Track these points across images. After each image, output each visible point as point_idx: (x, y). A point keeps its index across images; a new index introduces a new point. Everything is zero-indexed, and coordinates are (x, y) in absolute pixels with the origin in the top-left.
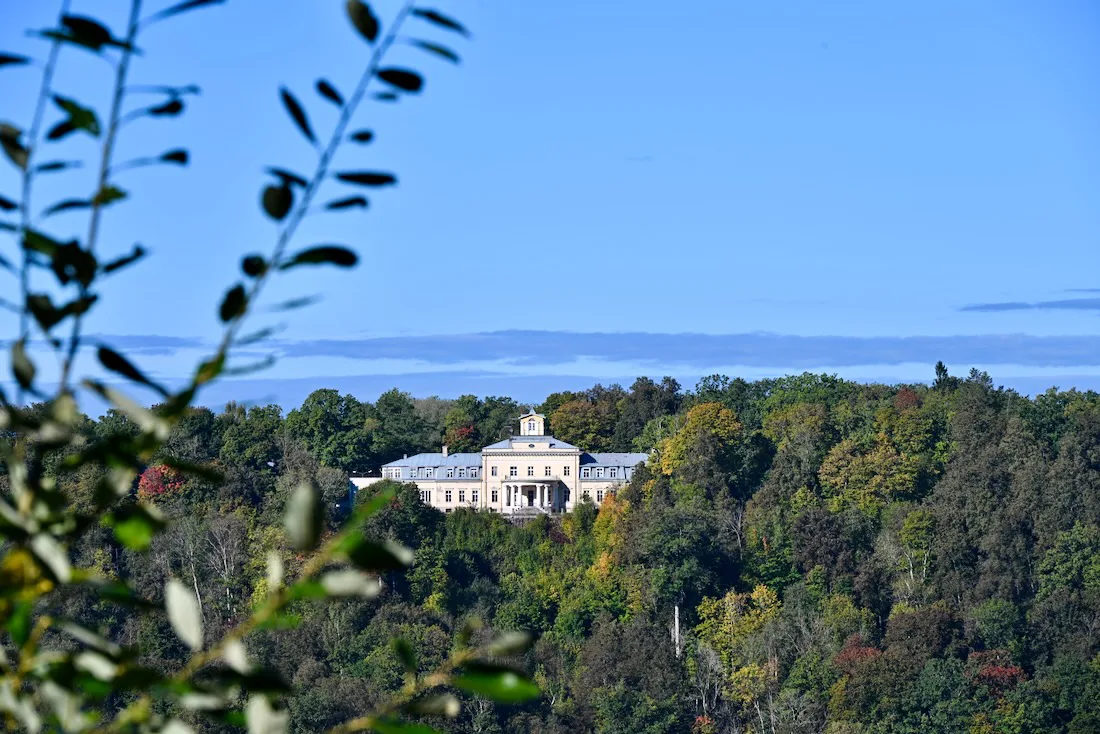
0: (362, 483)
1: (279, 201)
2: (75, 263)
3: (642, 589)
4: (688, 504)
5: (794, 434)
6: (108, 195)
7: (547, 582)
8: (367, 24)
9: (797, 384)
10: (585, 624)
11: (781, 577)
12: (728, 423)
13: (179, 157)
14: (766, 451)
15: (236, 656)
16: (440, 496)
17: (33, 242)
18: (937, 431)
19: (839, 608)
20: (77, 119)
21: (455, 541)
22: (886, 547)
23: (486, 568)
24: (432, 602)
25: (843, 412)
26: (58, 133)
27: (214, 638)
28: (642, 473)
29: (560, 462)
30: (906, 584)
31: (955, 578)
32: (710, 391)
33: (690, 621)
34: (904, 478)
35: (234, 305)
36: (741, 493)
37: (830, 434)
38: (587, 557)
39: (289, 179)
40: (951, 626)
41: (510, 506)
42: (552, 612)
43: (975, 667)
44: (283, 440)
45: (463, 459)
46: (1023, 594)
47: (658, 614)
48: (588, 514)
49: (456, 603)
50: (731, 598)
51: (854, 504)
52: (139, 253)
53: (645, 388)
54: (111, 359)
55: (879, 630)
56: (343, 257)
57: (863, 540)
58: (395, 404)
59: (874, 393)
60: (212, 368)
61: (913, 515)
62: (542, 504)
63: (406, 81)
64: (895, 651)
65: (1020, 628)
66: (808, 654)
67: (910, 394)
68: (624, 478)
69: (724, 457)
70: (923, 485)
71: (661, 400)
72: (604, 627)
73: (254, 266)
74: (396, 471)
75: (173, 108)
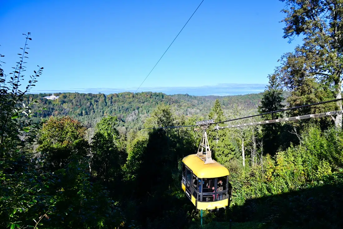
0: (43, 98)
1: (30, 82)
2: (16, 85)
3: (60, 103)
4: (62, 99)
5: (68, 95)
6: (18, 81)
7: (54, 103)
8: (35, 72)
9: (68, 93)
10: (57, 105)
11: (67, 102)
12: (64, 95)
13: (23, 79)
14: (66, 96)
15: (27, 107)
16: (48, 99)
17: (13, 84)
18: (75, 95)
19: (71, 104)
20: (16, 77)
21: (49, 101)
22: (73, 101)
23: (51, 102)
24: (48, 104)
25: (70, 94)
26: (15, 78)
27: (26, 106)
28: (59, 97)
29: (55, 97)
30: (74, 103)
31: (77, 102)
32: (63, 93)
33: (62, 105)
34: (74, 97)
35: (27, 88)
36: (65, 98)
37: (70, 95)
38: (56, 101)
39: (30, 81)
40: (77, 105)
41: (52, 99)
42: (55, 104)
43: (78, 107)
44: (38, 96)
45: (49, 97)
46: (80, 103)
47: (61, 104)
48: (56, 100)
49: (49, 104)
50: (65, 104)
51: (71, 99)
52: (21, 85)
53: (59, 93)
54: (19, 91)
55: (73, 105)
56: (34, 85)
57: (72, 100)
58: (45, 94)
59: (72, 93)
60: (26, 92)
61: (74, 99)
62: (54, 99)
63: (38, 76)
64: (74, 106)
65: (80, 105)
66: (69, 106)
67: (74, 93)
68: (58, 98)
69: (64, 96)
70: (75, 98)
71: (61, 94)
72: (58, 105)
73: (29, 86)
74: (45, 97)
75: (23, 76)
